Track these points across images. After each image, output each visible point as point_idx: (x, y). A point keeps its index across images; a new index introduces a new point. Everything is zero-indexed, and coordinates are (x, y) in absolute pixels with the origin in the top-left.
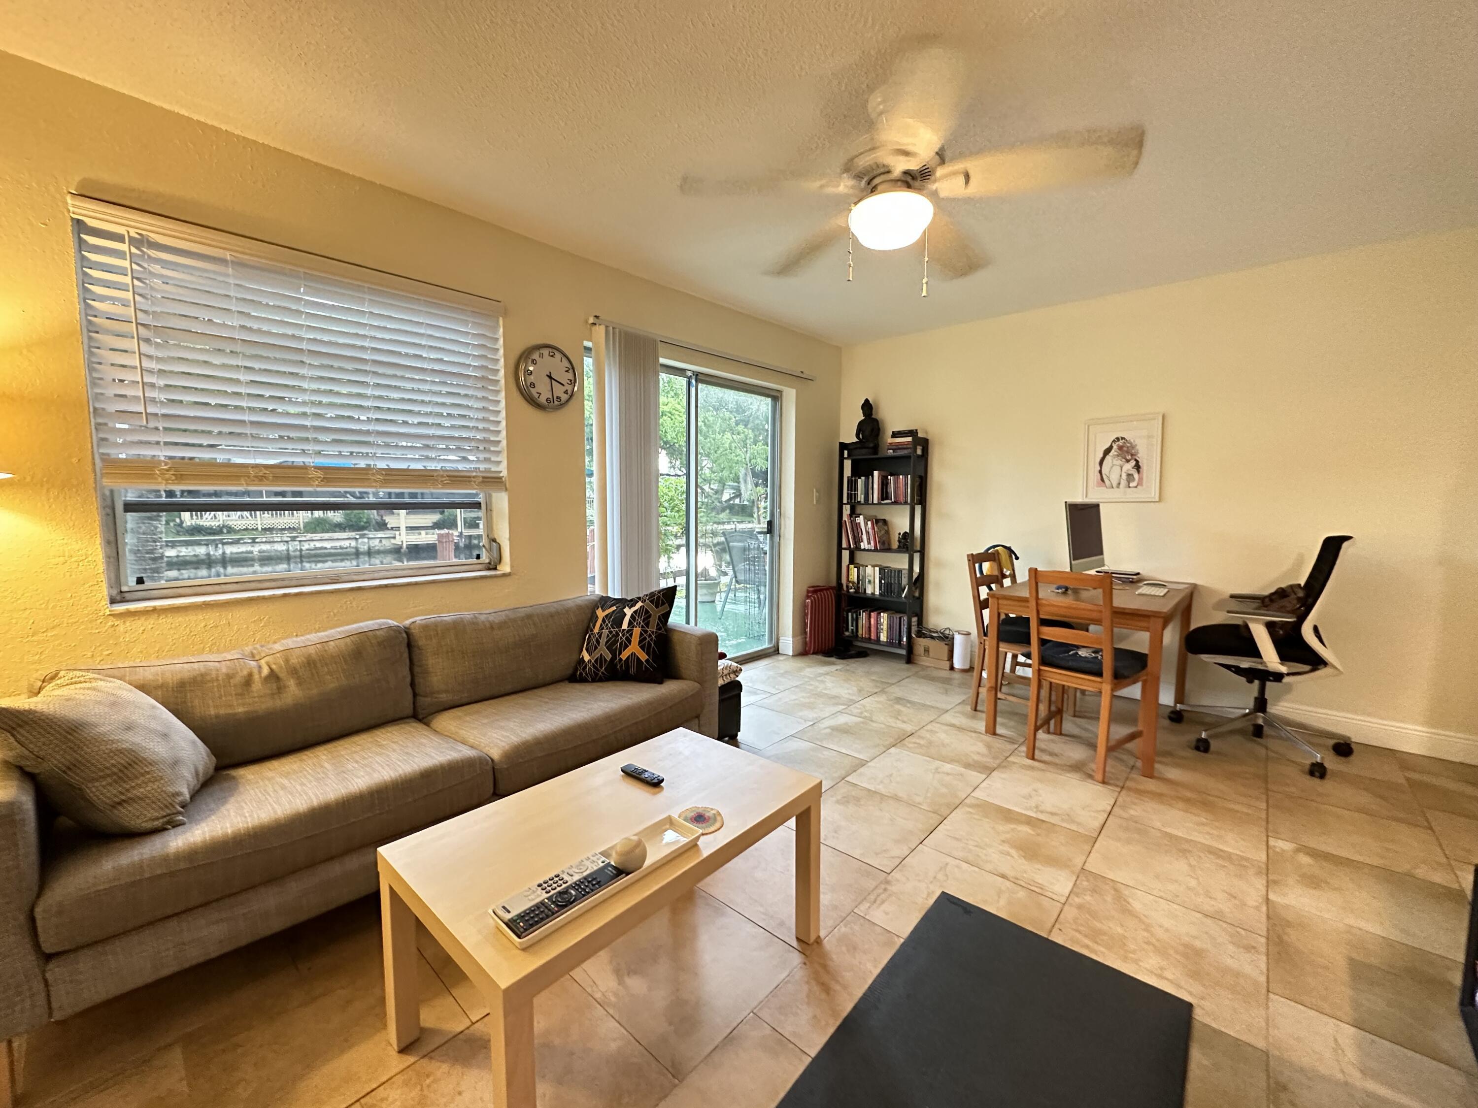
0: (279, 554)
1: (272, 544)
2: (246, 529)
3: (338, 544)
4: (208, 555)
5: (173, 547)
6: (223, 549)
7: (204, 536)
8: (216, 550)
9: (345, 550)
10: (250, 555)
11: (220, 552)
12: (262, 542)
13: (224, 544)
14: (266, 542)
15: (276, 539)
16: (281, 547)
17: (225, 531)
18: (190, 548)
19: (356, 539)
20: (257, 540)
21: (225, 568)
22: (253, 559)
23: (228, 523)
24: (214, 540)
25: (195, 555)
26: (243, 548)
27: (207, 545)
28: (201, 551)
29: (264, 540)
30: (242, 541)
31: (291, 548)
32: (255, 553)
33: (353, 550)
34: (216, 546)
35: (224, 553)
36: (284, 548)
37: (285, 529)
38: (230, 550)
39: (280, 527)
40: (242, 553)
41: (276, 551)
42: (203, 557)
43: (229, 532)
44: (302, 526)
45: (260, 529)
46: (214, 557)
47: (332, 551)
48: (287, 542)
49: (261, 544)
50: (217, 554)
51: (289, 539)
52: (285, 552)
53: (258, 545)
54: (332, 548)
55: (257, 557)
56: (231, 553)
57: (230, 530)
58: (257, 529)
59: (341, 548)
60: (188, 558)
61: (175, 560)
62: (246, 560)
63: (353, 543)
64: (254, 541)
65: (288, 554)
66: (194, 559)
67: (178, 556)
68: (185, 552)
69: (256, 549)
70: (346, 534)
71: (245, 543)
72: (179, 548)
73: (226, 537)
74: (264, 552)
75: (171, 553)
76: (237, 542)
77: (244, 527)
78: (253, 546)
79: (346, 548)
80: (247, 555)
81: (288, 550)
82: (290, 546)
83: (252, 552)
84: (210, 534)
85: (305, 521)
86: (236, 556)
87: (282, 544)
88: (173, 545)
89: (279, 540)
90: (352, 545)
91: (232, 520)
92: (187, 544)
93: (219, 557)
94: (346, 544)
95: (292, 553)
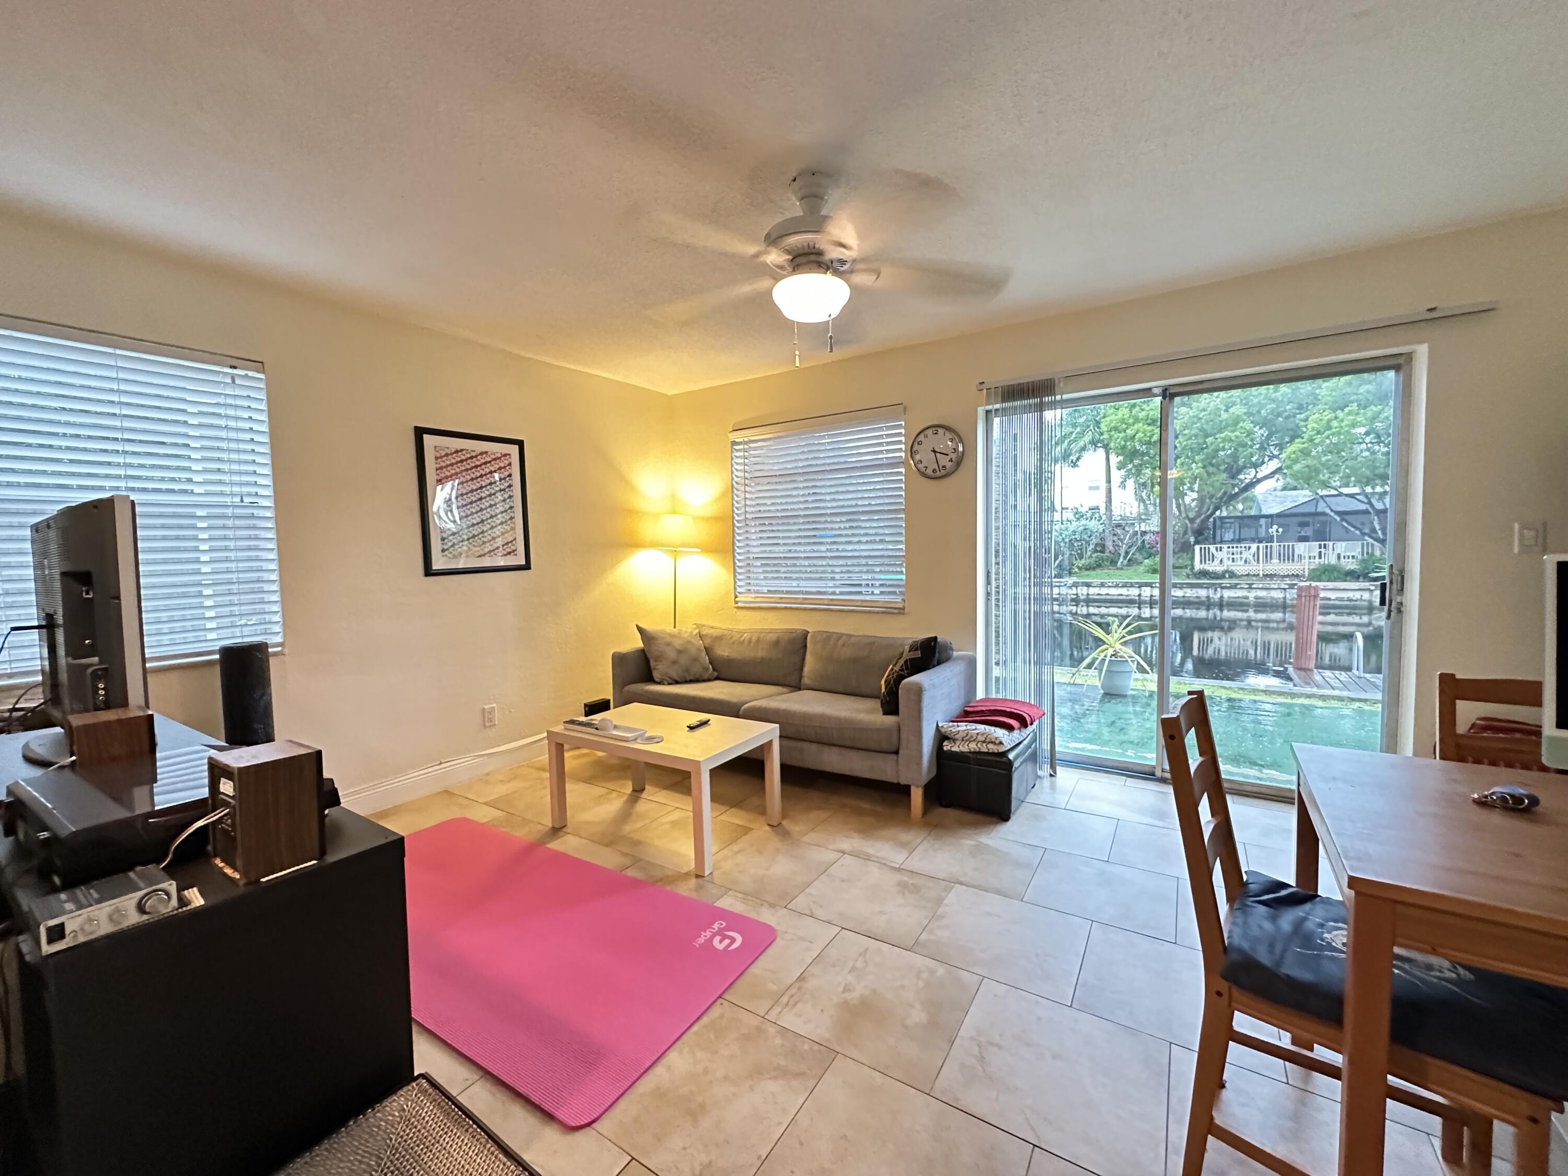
0: (1274, 601)
1: (1268, 591)
2: (1248, 575)
3: (1345, 595)
4: (1208, 597)
5: (1181, 588)
6: (1221, 592)
7: (1208, 579)
8: (1215, 594)
9: (1353, 603)
10: (1246, 601)
11: (1219, 595)
12: (1258, 588)
13: (1223, 588)
14: (1262, 588)
15: (1273, 586)
16: (1278, 595)
17: (1227, 576)
18: (1194, 590)
19: (1371, 591)
20: (1253, 586)
21: (1221, 610)
22: (1248, 605)
23: (1232, 568)
24: (1214, 584)
25: (1197, 597)
26: (1240, 593)
27: (1207, 588)
28: (1203, 593)
29: (1261, 586)
30: (1239, 587)
31: (1288, 596)
32: (1251, 599)
33: (1365, 603)
34: (1216, 590)
35: (1222, 597)
36: (1281, 596)
37: (1287, 576)
38: (1227, 594)
39: (1282, 574)
40: (1238, 597)
41: (1272, 598)
42: (1204, 599)
43: (1230, 577)
44: (1307, 573)
45: (1261, 575)
46: (1212, 600)
47: (1337, 603)
48: (1285, 589)
49: (1258, 591)
50: (1216, 597)
51: (1287, 587)
52: (1282, 600)
53: (1254, 591)
54: (1336, 599)
55: (1252, 603)
56: (1229, 597)
57: (1233, 575)
58: (1259, 574)
59: (1350, 600)
60: (1191, 599)
61: (1182, 599)
62: (1242, 604)
63: (1366, 596)
64: (1250, 587)
65: (1285, 602)
66: (1196, 600)
67: (1184, 597)
68: (1190, 593)
69: (1252, 595)
70: (1358, 584)
71: (1241, 588)
72: (1185, 590)
73: (1226, 582)
74: (1260, 598)
75: (1178, 593)
76: (1234, 587)
77: (1247, 573)
78: (1249, 592)
79: (1356, 601)
80: (1242, 600)
81: (1285, 598)
82: (1287, 594)
83: (1247, 598)
84: (1213, 578)
85: (1311, 567)
86: (1232, 600)
87: (1279, 591)
88: (1181, 586)
89: (1276, 587)
90: (1364, 598)
91: (1236, 565)
92: (1192, 586)
93: (1217, 600)
94: (1357, 595)
95: (1288, 602)
